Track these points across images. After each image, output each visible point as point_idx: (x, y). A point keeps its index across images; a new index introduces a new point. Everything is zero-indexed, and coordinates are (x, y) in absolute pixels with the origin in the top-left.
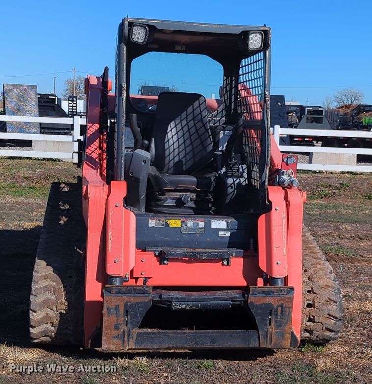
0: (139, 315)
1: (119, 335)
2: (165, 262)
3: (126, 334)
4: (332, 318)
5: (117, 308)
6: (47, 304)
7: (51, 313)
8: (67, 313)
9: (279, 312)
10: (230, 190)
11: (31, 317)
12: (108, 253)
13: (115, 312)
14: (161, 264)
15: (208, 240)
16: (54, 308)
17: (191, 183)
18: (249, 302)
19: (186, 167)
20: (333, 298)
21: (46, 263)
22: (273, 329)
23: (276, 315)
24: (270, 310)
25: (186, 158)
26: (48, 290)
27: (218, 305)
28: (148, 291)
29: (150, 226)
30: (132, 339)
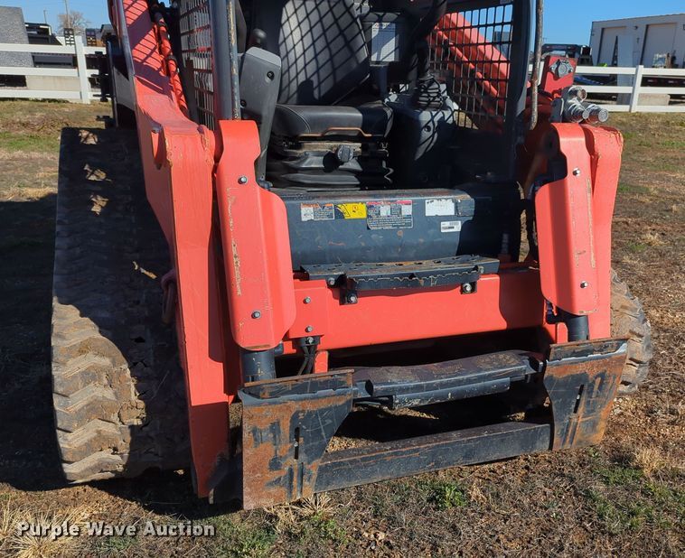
0: (323, 434)
1: (280, 479)
2: (353, 299)
3: (295, 474)
4: (634, 363)
5: (275, 427)
6: (95, 410)
7: (108, 429)
8: (145, 425)
9: (596, 387)
10: (426, 134)
11: (63, 444)
12: (236, 298)
13: (271, 435)
14: (342, 303)
15: (422, 240)
16: (115, 418)
17: (351, 122)
18: (546, 375)
19: (320, 92)
20: (637, 330)
21: (78, 312)
22: (579, 418)
23: (590, 393)
24: (580, 386)
25: (319, 76)
26: (94, 378)
27: (485, 388)
28: (343, 382)
29: (304, 219)
30: (309, 481)
